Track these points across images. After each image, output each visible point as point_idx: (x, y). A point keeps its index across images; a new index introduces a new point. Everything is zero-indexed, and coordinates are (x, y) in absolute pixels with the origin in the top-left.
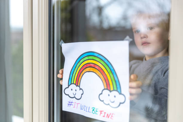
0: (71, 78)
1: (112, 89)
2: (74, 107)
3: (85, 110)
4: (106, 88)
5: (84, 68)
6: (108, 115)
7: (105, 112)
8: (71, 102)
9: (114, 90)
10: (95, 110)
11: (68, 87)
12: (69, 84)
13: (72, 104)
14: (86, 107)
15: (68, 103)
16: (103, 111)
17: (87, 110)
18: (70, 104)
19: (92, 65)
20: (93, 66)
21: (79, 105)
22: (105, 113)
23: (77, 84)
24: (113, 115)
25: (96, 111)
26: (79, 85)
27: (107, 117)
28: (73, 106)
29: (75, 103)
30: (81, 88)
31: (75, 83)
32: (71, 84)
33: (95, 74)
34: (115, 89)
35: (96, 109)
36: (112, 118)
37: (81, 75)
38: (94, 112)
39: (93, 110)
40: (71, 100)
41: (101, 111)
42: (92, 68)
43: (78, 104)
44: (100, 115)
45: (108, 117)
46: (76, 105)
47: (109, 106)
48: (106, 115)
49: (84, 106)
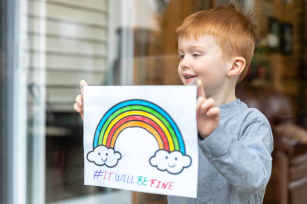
0: (97, 137)
1: (172, 149)
2: (105, 178)
3: (126, 180)
4: (162, 148)
5: (123, 123)
6: (164, 184)
7: (159, 180)
8: (99, 171)
9: (175, 150)
10: (143, 180)
11: (92, 149)
12: (95, 146)
13: (101, 174)
14: (127, 177)
15: (95, 174)
16: (156, 180)
17: (130, 181)
18: (97, 174)
19: (139, 118)
20: (141, 120)
21: (113, 176)
22: (159, 182)
23: (109, 145)
24: (172, 185)
25: (145, 181)
26: (112, 146)
28: (103, 177)
29: (106, 172)
30: (116, 150)
31: (104, 143)
33: (145, 130)
34: (177, 148)
35: (145, 178)
36: (171, 188)
37: (118, 132)
38: (140, 182)
39: (139, 180)
40: (99, 168)
41: (153, 180)
42: (138, 122)
43: (110, 174)
44: (151, 185)
45: (165, 188)
46: (108, 175)
47: (166, 172)
48: (161, 184)
49: (123, 175)
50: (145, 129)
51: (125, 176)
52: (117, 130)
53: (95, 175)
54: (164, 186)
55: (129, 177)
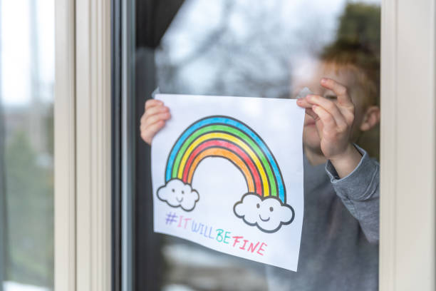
1: (266, 193)
2: (180, 226)
3: (203, 232)
4: (253, 191)
6: (252, 244)
7: (245, 238)
8: (172, 214)
9: (270, 196)
10: (223, 235)
11: (163, 184)
12: (167, 180)
13: (175, 219)
14: (204, 228)
15: (167, 217)
16: (241, 237)
17: (208, 234)
18: (171, 219)
19: (223, 144)
20: (226, 147)
21: (190, 223)
22: (246, 241)
23: (186, 180)
24: (264, 247)
25: (226, 237)
26: (189, 182)
27: (250, 250)
28: (177, 224)
29: (181, 217)
30: (194, 188)
31: (180, 176)
32: (172, 179)
33: (229, 163)
34: (274, 194)
35: (227, 233)
36: (261, 251)
37: (196, 162)
38: (220, 238)
39: (219, 235)
40: (173, 211)
41: (237, 237)
42: (221, 150)
43: (187, 220)
44: (234, 245)
45: (253, 251)
46: (183, 222)
47: (256, 227)
48: (248, 245)
49: (200, 224)
50: (230, 160)
51: (203, 226)
52: (195, 158)
53: (168, 220)
54: (252, 248)
55: (207, 228)
